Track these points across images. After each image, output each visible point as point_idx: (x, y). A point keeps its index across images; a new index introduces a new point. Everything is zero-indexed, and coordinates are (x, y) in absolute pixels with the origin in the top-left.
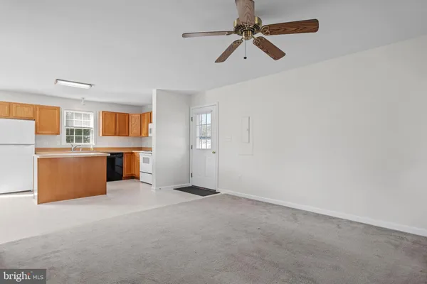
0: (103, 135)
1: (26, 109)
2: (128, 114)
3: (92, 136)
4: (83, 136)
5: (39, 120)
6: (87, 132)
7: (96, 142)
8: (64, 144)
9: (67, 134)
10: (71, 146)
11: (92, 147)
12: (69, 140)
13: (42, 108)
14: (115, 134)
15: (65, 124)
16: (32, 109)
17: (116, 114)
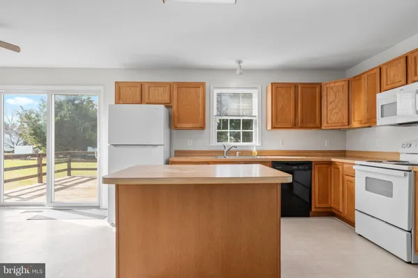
0: (273, 128)
1: (161, 89)
2: (320, 85)
3: (255, 130)
4: (241, 131)
5: (178, 107)
6: (248, 124)
7: (262, 141)
8: (214, 144)
9: (219, 128)
10: (222, 149)
11: (254, 150)
12: (221, 137)
13: (181, 85)
14: (295, 126)
15: (215, 112)
16: (168, 88)
17: (296, 86)
